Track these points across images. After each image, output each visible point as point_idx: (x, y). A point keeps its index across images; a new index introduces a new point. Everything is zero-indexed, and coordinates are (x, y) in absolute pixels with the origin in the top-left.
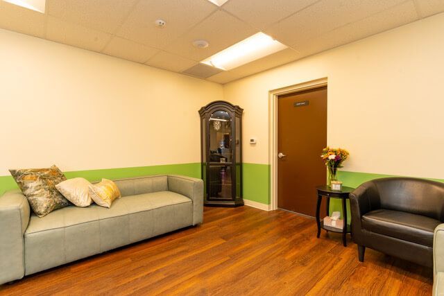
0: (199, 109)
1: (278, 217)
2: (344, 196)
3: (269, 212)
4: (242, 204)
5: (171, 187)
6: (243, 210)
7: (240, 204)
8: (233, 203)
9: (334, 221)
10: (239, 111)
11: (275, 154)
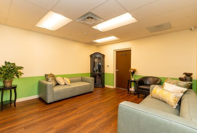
0: (90, 55)
1: (116, 90)
2: (134, 81)
3: (113, 89)
4: (104, 86)
5: (82, 80)
6: (105, 88)
7: (103, 86)
8: (102, 86)
9: (132, 89)
10: (103, 56)
11: (115, 70)
